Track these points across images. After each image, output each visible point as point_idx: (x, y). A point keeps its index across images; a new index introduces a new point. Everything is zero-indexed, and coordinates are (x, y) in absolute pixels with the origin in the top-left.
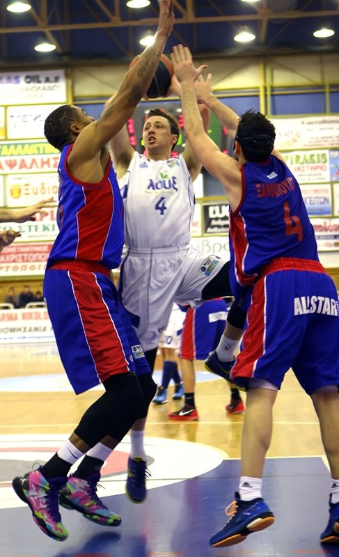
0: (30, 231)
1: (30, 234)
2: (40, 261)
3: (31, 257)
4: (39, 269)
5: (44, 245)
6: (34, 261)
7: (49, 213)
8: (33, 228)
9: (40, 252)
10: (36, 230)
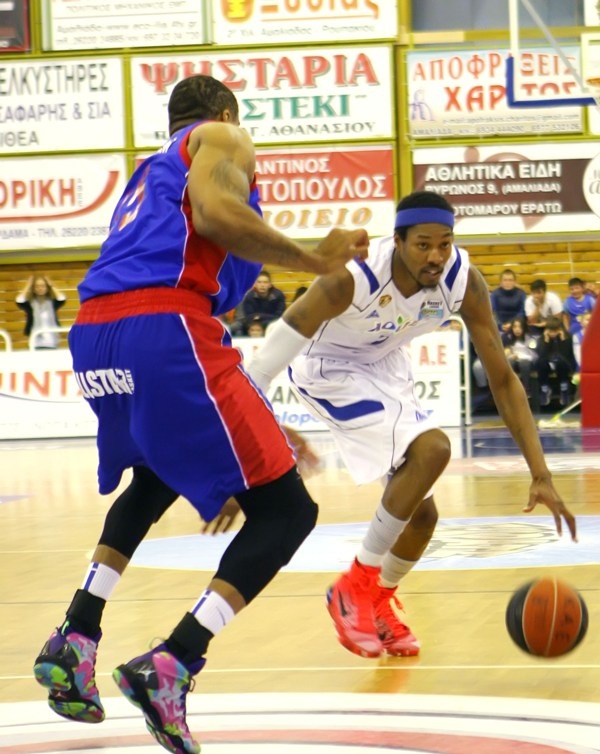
0: (277, 114)
1: (279, 124)
2: (308, 200)
3: (281, 189)
4: (303, 223)
5: (318, 155)
6: (289, 201)
7: (332, 62)
8: (286, 107)
9: (307, 176)
10: (295, 113)
